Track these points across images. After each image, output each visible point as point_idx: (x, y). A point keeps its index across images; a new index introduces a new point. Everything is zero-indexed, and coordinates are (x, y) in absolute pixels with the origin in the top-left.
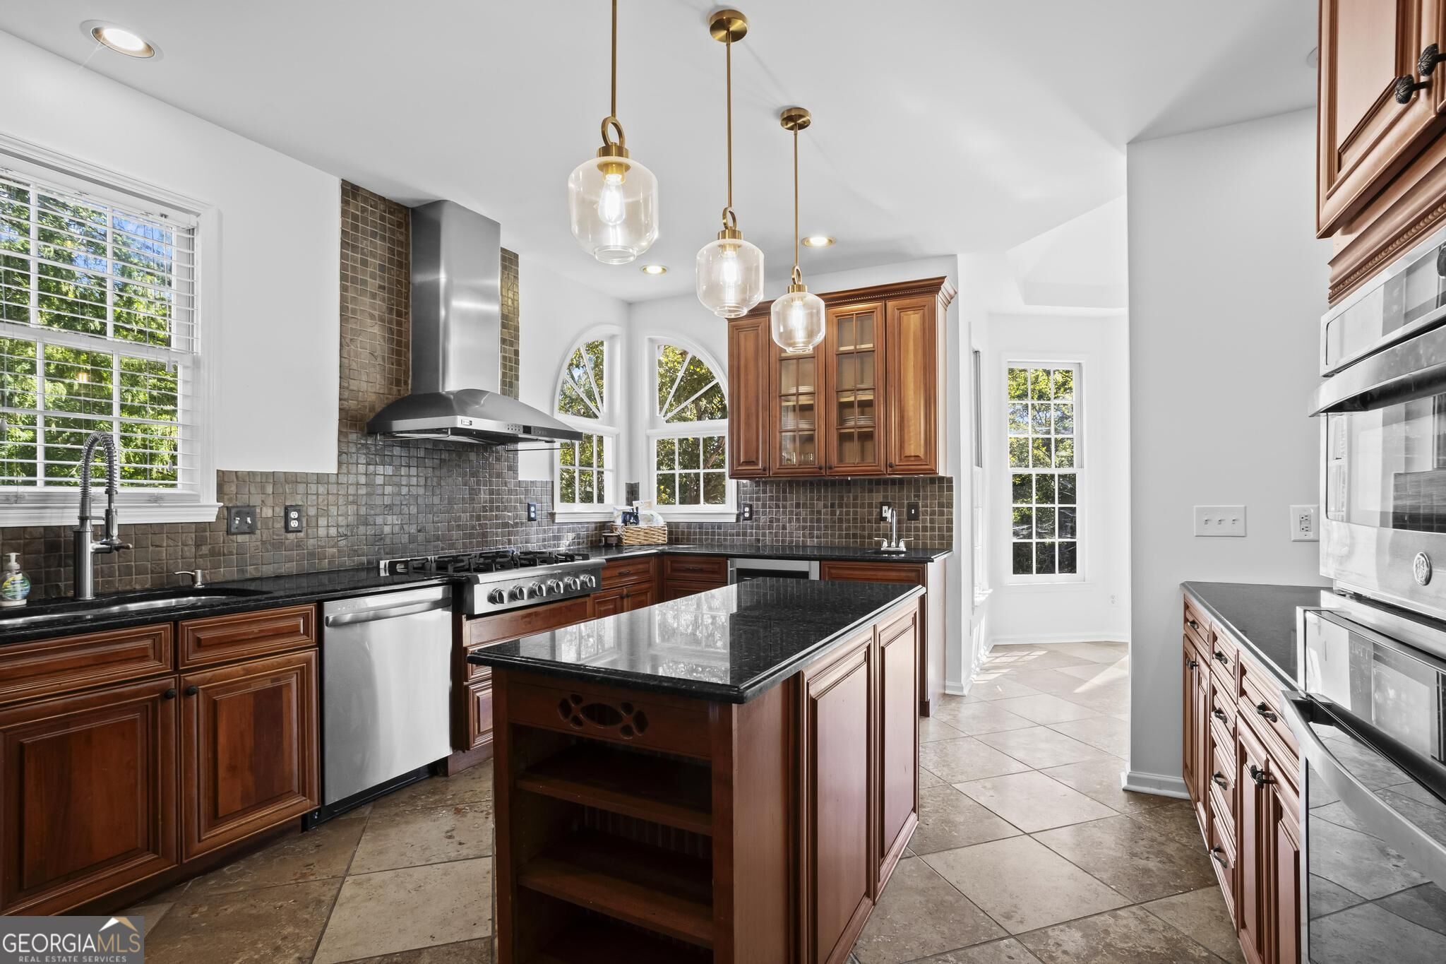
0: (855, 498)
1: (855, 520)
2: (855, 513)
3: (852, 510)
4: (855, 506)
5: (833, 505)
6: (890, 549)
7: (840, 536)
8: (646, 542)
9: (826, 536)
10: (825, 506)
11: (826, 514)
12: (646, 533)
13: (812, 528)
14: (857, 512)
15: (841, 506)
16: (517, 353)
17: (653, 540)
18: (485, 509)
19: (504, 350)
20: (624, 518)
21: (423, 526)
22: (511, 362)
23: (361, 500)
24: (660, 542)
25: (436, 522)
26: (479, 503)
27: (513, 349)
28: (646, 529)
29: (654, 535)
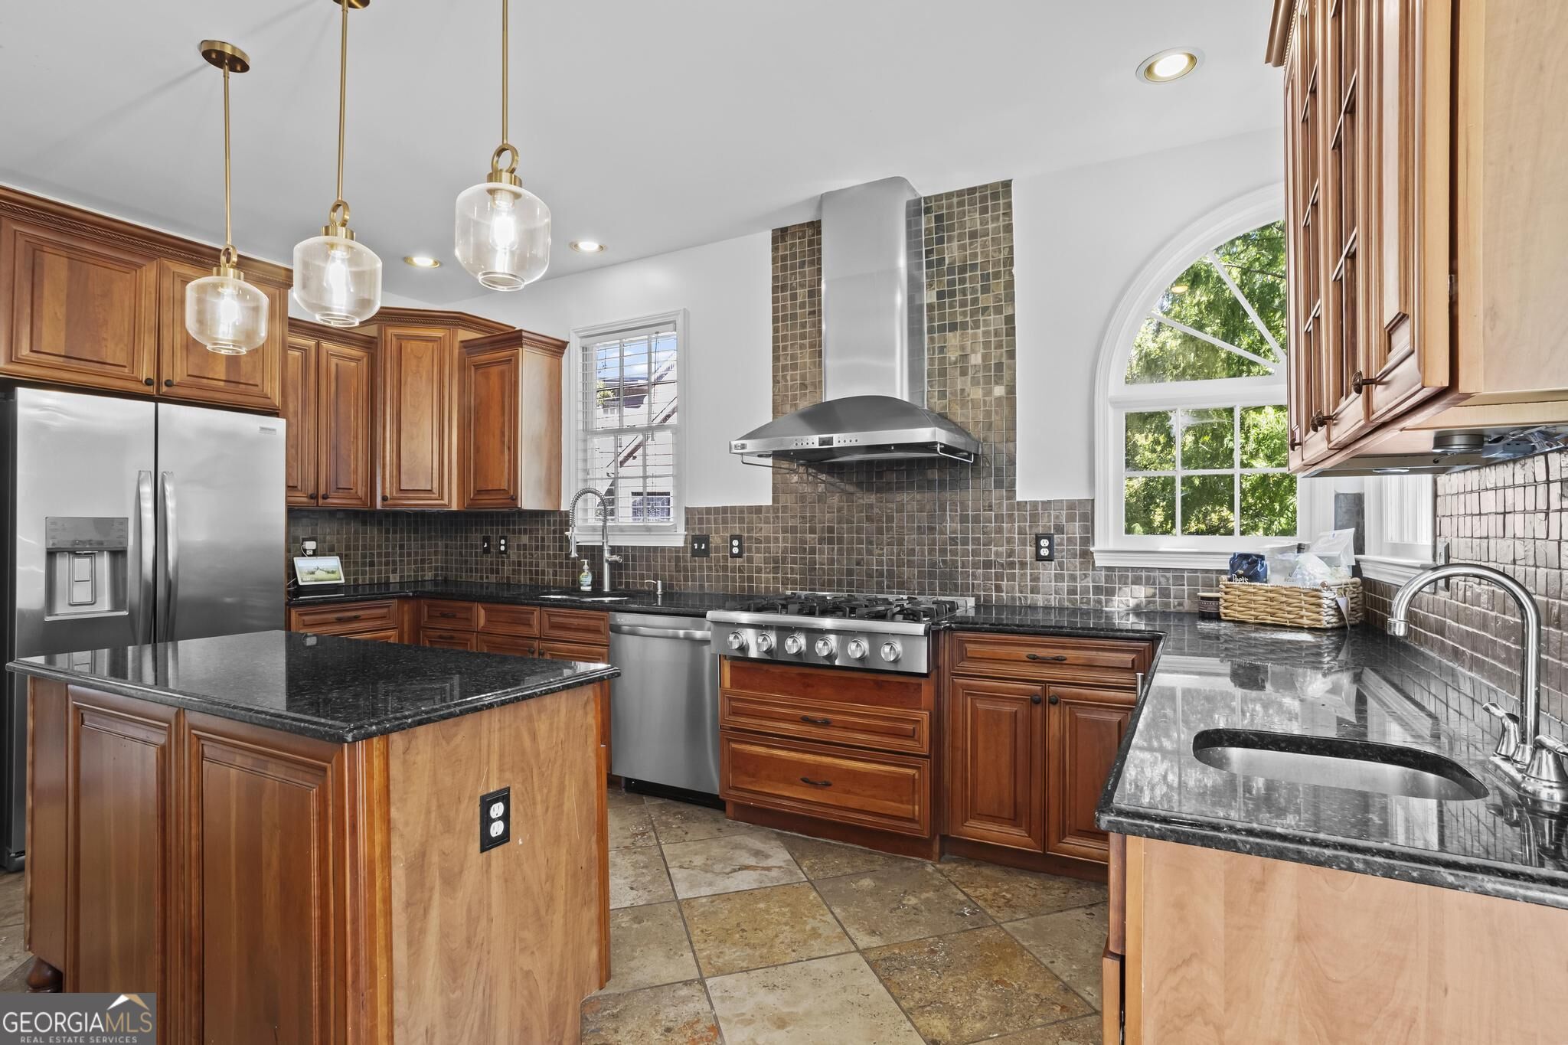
16: (1010, 320)
17: (1286, 615)
18: (953, 541)
19: (986, 323)
20: (1232, 566)
21: (863, 559)
22: (999, 336)
23: (794, 530)
24: (1305, 622)
25: (880, 555)
26: (942, 532)
27: (1003, 316)
28: (1271, 591)
29: (1289, 605)
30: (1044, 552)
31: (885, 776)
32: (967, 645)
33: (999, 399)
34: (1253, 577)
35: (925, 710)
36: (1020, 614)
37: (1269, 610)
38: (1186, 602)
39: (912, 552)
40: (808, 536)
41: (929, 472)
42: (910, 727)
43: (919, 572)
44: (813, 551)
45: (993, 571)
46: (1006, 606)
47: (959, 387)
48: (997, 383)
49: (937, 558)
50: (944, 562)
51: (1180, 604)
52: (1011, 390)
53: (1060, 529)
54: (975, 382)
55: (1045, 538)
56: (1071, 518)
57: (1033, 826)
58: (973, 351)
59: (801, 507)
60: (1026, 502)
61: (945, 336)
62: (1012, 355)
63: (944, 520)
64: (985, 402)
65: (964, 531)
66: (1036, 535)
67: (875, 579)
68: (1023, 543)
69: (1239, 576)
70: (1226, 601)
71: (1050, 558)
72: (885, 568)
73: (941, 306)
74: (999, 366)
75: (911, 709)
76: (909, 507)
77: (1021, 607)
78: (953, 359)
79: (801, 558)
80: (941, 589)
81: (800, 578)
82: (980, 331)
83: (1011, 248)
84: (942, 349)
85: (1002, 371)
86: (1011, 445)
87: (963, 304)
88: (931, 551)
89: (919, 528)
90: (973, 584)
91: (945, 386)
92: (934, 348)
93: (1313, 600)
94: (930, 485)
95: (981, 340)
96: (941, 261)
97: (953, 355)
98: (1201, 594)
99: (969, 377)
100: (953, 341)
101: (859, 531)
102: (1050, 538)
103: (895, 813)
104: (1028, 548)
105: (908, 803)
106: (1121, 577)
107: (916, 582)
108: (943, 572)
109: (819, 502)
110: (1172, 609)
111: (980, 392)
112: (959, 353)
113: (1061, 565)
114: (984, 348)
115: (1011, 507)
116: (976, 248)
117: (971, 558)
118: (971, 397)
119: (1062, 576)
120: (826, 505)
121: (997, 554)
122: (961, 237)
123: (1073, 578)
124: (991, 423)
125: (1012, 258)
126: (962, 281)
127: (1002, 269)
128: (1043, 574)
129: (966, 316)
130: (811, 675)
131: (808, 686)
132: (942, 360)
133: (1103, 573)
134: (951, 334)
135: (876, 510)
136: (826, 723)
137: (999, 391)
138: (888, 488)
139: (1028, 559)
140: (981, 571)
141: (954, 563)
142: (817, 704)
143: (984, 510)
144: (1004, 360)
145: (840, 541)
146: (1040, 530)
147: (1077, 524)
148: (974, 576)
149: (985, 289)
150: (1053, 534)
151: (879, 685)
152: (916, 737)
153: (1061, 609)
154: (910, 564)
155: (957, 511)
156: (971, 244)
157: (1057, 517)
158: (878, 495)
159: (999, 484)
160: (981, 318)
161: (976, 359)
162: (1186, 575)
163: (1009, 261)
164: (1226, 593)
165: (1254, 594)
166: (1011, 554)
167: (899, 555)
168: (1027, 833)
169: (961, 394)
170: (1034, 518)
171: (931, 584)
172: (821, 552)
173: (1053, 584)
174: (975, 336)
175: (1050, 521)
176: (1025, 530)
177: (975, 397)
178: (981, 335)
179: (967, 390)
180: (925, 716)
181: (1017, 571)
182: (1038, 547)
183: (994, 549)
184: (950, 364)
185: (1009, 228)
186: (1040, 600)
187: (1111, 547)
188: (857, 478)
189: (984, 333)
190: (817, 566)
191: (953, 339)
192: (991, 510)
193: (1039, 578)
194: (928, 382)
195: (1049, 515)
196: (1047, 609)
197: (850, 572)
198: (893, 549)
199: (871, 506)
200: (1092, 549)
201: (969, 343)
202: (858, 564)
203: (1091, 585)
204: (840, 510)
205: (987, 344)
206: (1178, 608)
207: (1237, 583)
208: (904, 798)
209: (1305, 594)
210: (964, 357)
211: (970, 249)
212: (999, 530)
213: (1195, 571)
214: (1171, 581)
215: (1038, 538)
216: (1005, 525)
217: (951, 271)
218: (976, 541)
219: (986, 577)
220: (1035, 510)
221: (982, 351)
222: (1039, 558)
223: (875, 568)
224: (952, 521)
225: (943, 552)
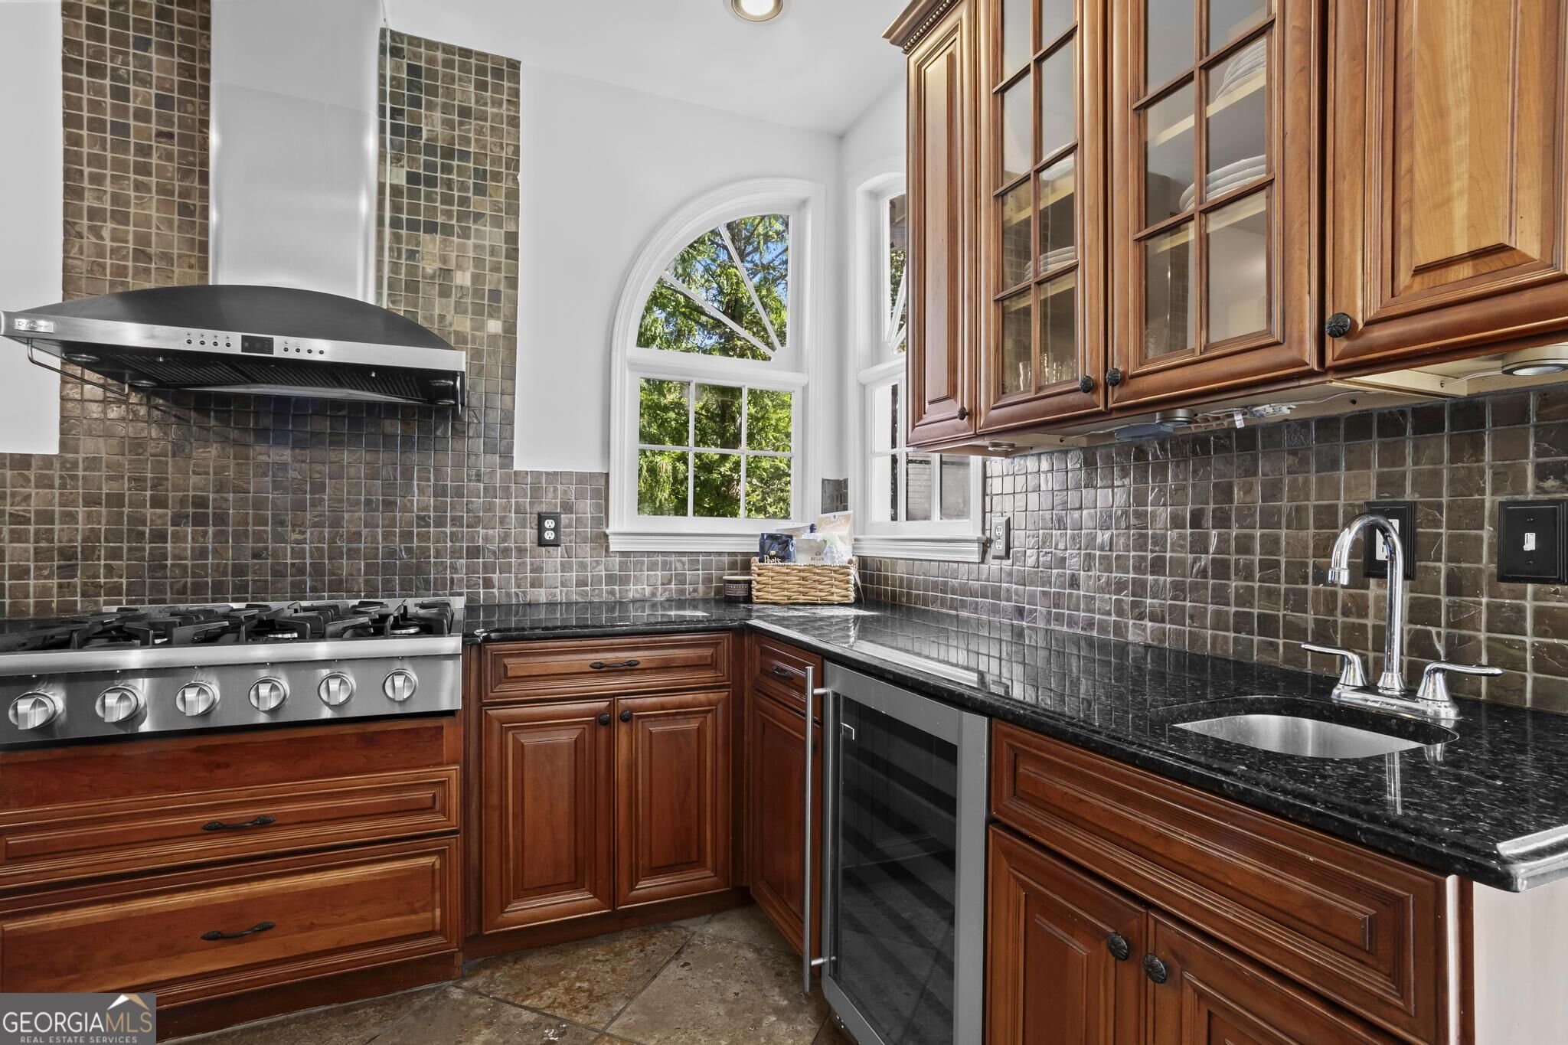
0: (1272, 491)
1: (1269, 566)
2: (1271, 545)
3: (1258, 533)
4: (1269, 520)
5: (1197, 520)
6: (1372, 702)
7: (1220, 623)
8: (802, 599)
9: (1178, 616)
10: (1177, 522)
11: (1177, 546)
12: (804, 579)
13: (1139, 588)
14: (1276, 541)
15: (1222, 520)
16: (512, 238)
17: (818, 593)
18: (423, 521)
19: (479, 234)
20: (762, 547)
21: (266, 549)
22: (497, 256)
23: (116, 500)
24: (836, 598)
25: (298, 542)
26: (406, 509)
27: (503, 231)
28: (804, 571)
29: (821, 583)
30: (549, 536)
31: (382, 881)
32: (506, 661)
33: (493, 337)
34: (784, 557)
35: (448, 764)
36: (517, 614)
37: (801, 589)
38: (701, 587)
39: (356, 536)
40: (149, 512)
41: (387, 422)
42: (427, 794)
43: (367, 565)
44: (160, 536)
45: (481, 560)
46: (499, 606)
47: (437, 312)
48: (491, 316)
49: (397, 544)
50: (409, 550)
51: (695, 590)
52: (510, 328)
53: (568, 508)
54: (460, 309)
55: (550, 518)
56: (580, 495)
57: (600, 882)
58: (459, 267)
59: (131, 462)
60: (527, 473)
61: (417, 238)
62: (513, 283)
63: (408, 489)
64: (474, 337)
65: (440, 508)
66: (539, 514)
67: (289, 579)
68: (523, 524)
69: (772, 557)
70: (758, 583)
71: (555, 544)
72: (308, 561)
73: (414, 194)
74: (495, 295)
75: (428, 766)
76: (352, 470)
77: (518, 605)
78: (429, 271)
79: (130, 549)
80: (402, 588)
81: (129, 584)
82: (471, 242)
83: (517, 148)
84: (412, 254)
85: (499, 301)
86: (507, 398)
87: (447, 200)
88: (387, 536)
89: (368, 502)
90: (452, 579)
91: (416, 306)
92: (399, 250)
93: (841, 577)
94: (389, 440)
95: (471, 254)
96: (415, 132)
97: (430, 267)
98: (725, 577)
99: (453, 299)
100: (430, 246)
101: (259, 504)
102: (556, 518)
103: (403, 932)
104: (528, 530)
105: (424, 909)
106: (636, 563)
107: (361, 580)
108: (406, 564)
109: (174, 455)
110: (688, 596)
111: (468, 323)
112: (437, 265)
113: (568, 552)
114: (475, 267)
115: (506, 478)
116: (469, 131)
117: (449, 544)
118: (455, 327)
119: (570, 564)
120: (192, 462)
121: (486, 539)
122: (446, 108)
123: (583, 566)
124: (482, 367)
125: (518, 161)
126: (446, 169)
127: (503, 170)
128: (547, 563)
129: (450, 217)
130: (226, 746)
131: (218, 766)
132: (412, 270)
133: (617, 559)
134: (428, 237)
135: (292, 474)
136: (263, 824)
137: (494, 326)
138: (315, 439)
139: (528, 545)
140: (463, 561)
141: (425, 552)
142: (241, 794)
143: (469, 480)
144: (502, 288)
145: (221, 519)
146: (544, 508)
147: (589, 501)
148: (454, 569)
149: (480, 190)
150: (560, 513)
151: (368, 740)
152: (437, 807)
153: (569, 604)
154: (353, 554)
155: (429, 481)
156: (461, 124)
157: (565, 492)
158: (297, 451)
159: (490, 449)
160: (473, 227)
161: (463, 278)
162: (701, 558)
163: (514, 164)
164: (759, 575)
165: (787, 574)
166: (505, 538)
167: (332, 541)
168: (591, 893)
169: (440, 322)
170: (536, 493)
171: (386, 582)
172: (178, 538)
173: (559, 574)
174: (462, 248)
175: (555, 497)
176: (525, 508)
177: (460, 329)
178: (471, 248)
179: (449, 318)
180: (453, 772)
181: (513, 560)
182: (541, 529)
183: (482, 531)
184: (424, 277)
185: (514, 122)
186: (542, 595)
187: (625, 529)
188: (256, 423)
189: (476, 247)
190: (169, 562)
191: (431, 245)
192: (479, 481)
193: (542, 568)
194: (390, 295)
195: (555, 490)
196: (551, 605)
197: (240, 570)
198: (322, 533)
199: (283, 467)
200: (608, 531)
201: (454, 254)
202: (256, 555)
203: (603, 573)
204: (220, 470)
205: (479, 262)
206: (693, 595)
207: (770, 564)
208: (417, 905)
209: (835, 571)
210: (446, 273)
211: (460, 130)
212: (489, 508)
213: (709, 554)
214: (686, 567)
215: (541, 518)
216: (497, 500)
217: (430, 150)
218: (456, 521)
219: (471, 570)
220: (537, 482)
221: (472, 269)
222: (542, 542)
223: (289, 561)
224: (421, 491)
225: (407, 536)
